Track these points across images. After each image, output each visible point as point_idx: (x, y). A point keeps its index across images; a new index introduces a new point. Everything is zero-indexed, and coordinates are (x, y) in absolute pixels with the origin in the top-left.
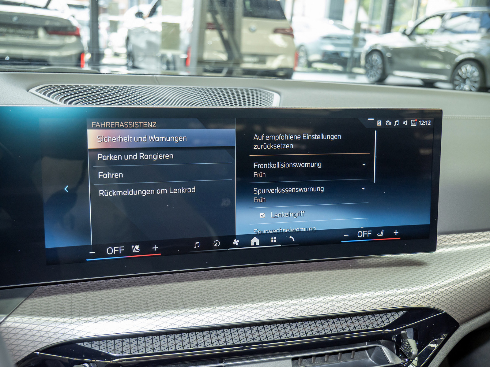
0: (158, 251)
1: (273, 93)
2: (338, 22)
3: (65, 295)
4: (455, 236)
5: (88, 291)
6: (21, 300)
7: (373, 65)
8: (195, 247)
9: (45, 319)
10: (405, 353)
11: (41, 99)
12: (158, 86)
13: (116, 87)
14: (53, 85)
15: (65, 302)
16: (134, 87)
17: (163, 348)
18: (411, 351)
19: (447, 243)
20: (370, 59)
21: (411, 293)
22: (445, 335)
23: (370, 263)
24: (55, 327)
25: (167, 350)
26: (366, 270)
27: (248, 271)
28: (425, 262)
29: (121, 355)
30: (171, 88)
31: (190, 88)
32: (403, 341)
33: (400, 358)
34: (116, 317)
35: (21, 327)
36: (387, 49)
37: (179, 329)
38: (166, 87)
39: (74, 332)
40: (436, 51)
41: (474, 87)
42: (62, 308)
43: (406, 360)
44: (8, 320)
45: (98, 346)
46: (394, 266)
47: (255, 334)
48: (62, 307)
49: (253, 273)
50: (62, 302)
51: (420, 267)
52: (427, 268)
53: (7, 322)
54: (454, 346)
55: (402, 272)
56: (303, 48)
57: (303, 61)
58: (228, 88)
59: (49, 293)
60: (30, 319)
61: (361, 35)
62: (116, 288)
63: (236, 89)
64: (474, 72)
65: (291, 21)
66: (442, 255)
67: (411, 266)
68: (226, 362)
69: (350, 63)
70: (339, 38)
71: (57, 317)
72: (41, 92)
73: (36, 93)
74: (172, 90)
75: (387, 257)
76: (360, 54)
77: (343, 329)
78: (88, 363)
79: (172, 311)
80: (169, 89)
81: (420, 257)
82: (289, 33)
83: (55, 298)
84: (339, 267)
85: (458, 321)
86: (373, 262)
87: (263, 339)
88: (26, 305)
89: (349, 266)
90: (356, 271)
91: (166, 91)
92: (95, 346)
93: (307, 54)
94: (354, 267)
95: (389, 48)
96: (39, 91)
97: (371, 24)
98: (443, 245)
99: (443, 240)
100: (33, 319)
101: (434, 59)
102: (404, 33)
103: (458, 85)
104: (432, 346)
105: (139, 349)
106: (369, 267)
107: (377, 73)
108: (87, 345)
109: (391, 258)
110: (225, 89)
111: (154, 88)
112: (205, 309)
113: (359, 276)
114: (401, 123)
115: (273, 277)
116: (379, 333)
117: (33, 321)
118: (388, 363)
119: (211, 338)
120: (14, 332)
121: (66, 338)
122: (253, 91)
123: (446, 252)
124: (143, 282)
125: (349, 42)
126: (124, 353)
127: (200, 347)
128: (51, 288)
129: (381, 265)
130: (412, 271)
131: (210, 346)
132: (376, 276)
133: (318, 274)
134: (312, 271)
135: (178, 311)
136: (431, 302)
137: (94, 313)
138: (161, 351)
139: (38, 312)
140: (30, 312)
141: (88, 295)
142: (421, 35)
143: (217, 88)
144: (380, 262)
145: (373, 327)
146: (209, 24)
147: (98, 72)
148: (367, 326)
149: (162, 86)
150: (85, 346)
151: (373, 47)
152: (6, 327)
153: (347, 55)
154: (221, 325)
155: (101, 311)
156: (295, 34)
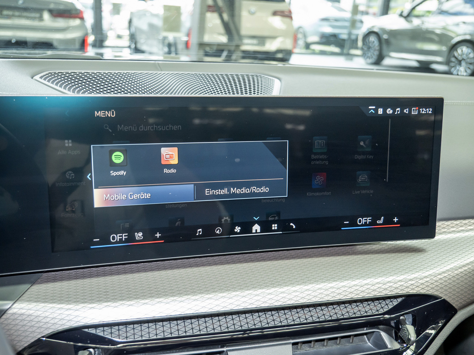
0: (160, 238)
1: (274, 79)
2: (336, 4)
3: (70, 282)
4: (454, 223)
5: (92, 277)
6: (26, 286)
7: (370, 47)
8: (197, 234)
9: (51, 305)
10: (404, 338)
11: (46, 86)
12: (160, 72)
13: (119, 74)
14: (57, 72)
15: (70, 289)
16: (137, 74)
17: (166, 334)
18: (410, 337)
19: (445, 230)
20: (367, 41)
21: (411, 280)
22: (443, 321)
23: (369, 249)
24: (60, 314)
25: (170, 336)
26: (366, 256)
27: (249, 257)
28: (424, 248)
29: (125, 340)
30: (173, 74)
31: (192, 75)
32: (402, 327)
33: (399, 343)
34: (120, 304)
35: (27, 313)
36: (384, 31)
37: (182, 315)
38: (168, 74)
39: (79, 319)
40: (432, 32)
41: (469, 68)
42: (67, 295)
43: (405, 345)
44: (14, 306)
45: (103, 332)
46: (393, 253)
47: (256, 319)
48: (68, 293)
49: (254, 259)
50: (67, 289)
51: (419, 254)
52: (426, 254)
53: (14, 308)
54: (451, 331)
55: (401, 259)
56: (301, 30)
57: (301, 43)
58: (229, 74)
59: (55, 280)
60: (36, 305)
61: (359, 17)
62: (120, 274)
63: (237, 75)
64: (470, 53)
65: (290, 3)
66: (441, 241)
67: (410, 252)
68: (227, 347)
69: (347, 45)
70: (336, 20)
71: (62, 303)
72: (45, 79)
73: (40, 80)
74: (173, 76)
75: (386, 244)
76: (357, 36)
77: (343, 315)
78: (94, 348)
79: (175, 298)
80: (171, 76)
81: (419, 244)
82: (287, 15)
83: (60, 284)
84: (339, 253)
85: (456, 307)
86: (372, 249)
87: (264, 325)
88: (32, 291)
89: (349, 252)
90: (355, 257)
91: (168, 77)
92: (99, 332)
93: (305, 36)
94: (354, 253)
95: (386, 29)
96: (43, 78)
97: (369, 7)
98: (441, 232)
99: (442, 226)
100: (39, 306)
101: (431, 41)
102: (401, 15)
103: (453, 67)
104: (430, 332)
105: (143, 335)
106: (368, 254)
107: (374, 54)
108: (92, 331)
109: (390, 244)
110: (226, 75)
111: (156, 75)
112: (208, 296)
113: (359, 263)
114: (402, 111)
115: (274, 263)
116: (378, 319)
117: (39, 307)
118: (387, 347)
119: (213, 324)
120: (20, 318)
121: (71, 325)
122: (254, 76)
123: (445, 238)
124: (146, 268)
125: (347, 24)
126: (128, 338)
127: (202, 333)
128: (57, 274)
129: (381, 251)
130: (411, 258)
131: (213, 332)
132: (376, 263)
133: (319, 260)
134: (312, 257)
135: (181, 298)
136: (429, 288)
137: (99, 300)
138: (164, 336)
139: (44, 299)
140: (36, 298)
141: (92, 281)
142: (418, 16)
143: (219, 74)
144: (379, 248)
145: (373, 313)
146: (209, 7)
147: (101, 58)
148: (366, 312)
149: (164, 72)
150: (90, 332)
151: (370, 29)
152: (12, 313)
153: (345, 37)
154: (223, 311)
155: (105, 298)
156: (293, 16)
